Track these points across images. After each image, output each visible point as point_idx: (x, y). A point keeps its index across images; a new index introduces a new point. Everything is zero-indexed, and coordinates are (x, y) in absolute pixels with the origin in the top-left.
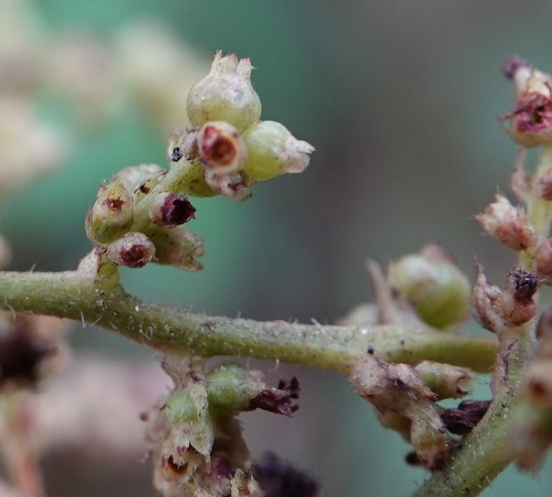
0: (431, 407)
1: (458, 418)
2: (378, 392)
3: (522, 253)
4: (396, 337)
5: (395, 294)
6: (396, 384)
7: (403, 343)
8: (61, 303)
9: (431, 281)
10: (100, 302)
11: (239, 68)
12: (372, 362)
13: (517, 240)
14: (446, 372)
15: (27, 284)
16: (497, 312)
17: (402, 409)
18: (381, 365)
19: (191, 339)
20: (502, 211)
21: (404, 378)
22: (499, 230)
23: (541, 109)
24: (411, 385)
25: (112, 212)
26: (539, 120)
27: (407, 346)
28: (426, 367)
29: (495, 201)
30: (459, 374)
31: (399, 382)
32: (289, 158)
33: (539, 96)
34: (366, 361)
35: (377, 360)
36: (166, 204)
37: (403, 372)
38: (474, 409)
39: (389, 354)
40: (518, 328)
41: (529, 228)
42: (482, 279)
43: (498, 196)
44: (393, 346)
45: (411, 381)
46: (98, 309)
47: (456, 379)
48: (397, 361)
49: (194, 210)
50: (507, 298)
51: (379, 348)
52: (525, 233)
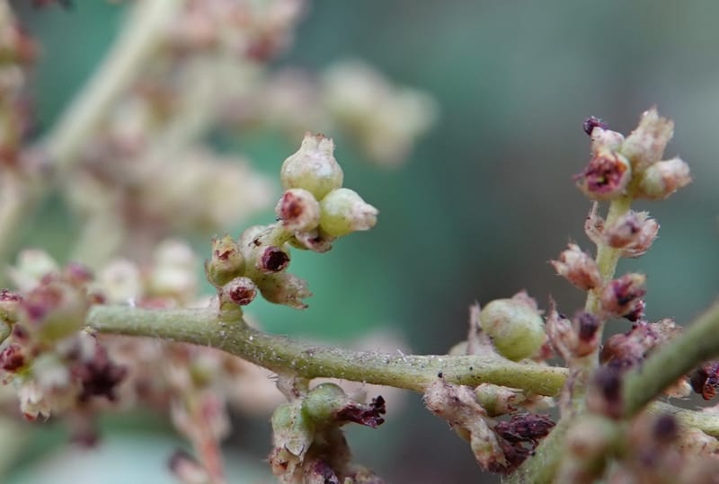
0: (482, 420)
1: (506, 429)
2: (441, 408)
4: (467, 364)
5: (479, 330)
6: (454, 401)
7: (471, 369)
8: (193, 333)
9: (507, 321)
10: (223, 333)
11: (321, 146)
12: (440, 384)
13: (586, 282)
14: (499, 392)
15: (169, 317)
17: (462, 422)
18: (445, 386)
19: (293, 363)
20: (574, 256)
21: (460, 397)
22: (571, 274)
23: (608, 172)
24: (465, 402)
25: (221, 261)
26: (606, 182)
27: (475, 373)
28: (486, 390)
29: (568, 248)
30: (510, 394)
31: (457, 399)
32: (355, 218)
33: (607, 161)
34: (435, 383)
35: (444, 382)
36: (265, 254)
37: (463, 393)
38: (522, 421)
39: (459, 379)
40: (583, 359)
41: (595, 274)
42: (555, 315)
43: (570, 245)
44: (463, 371)
45: (465, 398)
46: (221, 338)
47: (506, 398)
48: (459, 384)
49: (288, 260)
51: (448, 374)
52: (592, 278)
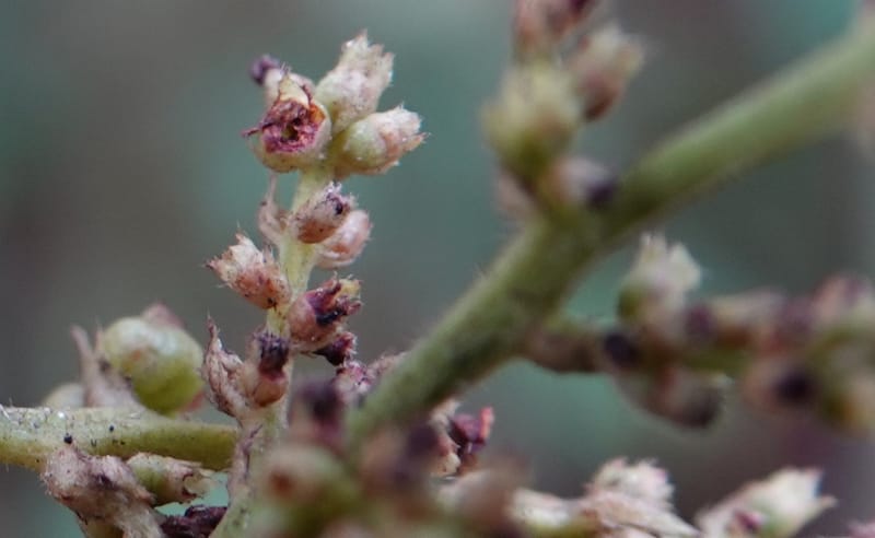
0: (148, 512)
1: (184, 528)
2: (77, 494)
3: (271, 311)
4: (104, 421)
5: (105, 367)
6: (100, 481)
7: (112, 429)
9: (153, 350)
12: (70, 454)
13: (265, 295)
14: (168, 467)
16: (236, 389)
17: (109, 516)
18: (81, 457)
20: (245, 256)
21: (110, 474)
22: (240, 280)
23: (298, 121)
24: (120, 483)
26: (294, 136)
27: (118, 435)
28: (140, 461)
29: (236, 242)
30: (185, 470)
31: (105, 479)
33: (294, 105)
34: (61, 453)
35: (76, 450)
37: (111, 466)
38: (206, 517)
39: (94, 445)
40: (263, 410)
41: (280, 278)
42: (217, 345)
43: (239, 237)
44: (100, 433)
45: (120, 477)
47: (181, 477)
48: (102, 454)
50: (250, 370)
51: (80, 437)
52: (275, 285)
